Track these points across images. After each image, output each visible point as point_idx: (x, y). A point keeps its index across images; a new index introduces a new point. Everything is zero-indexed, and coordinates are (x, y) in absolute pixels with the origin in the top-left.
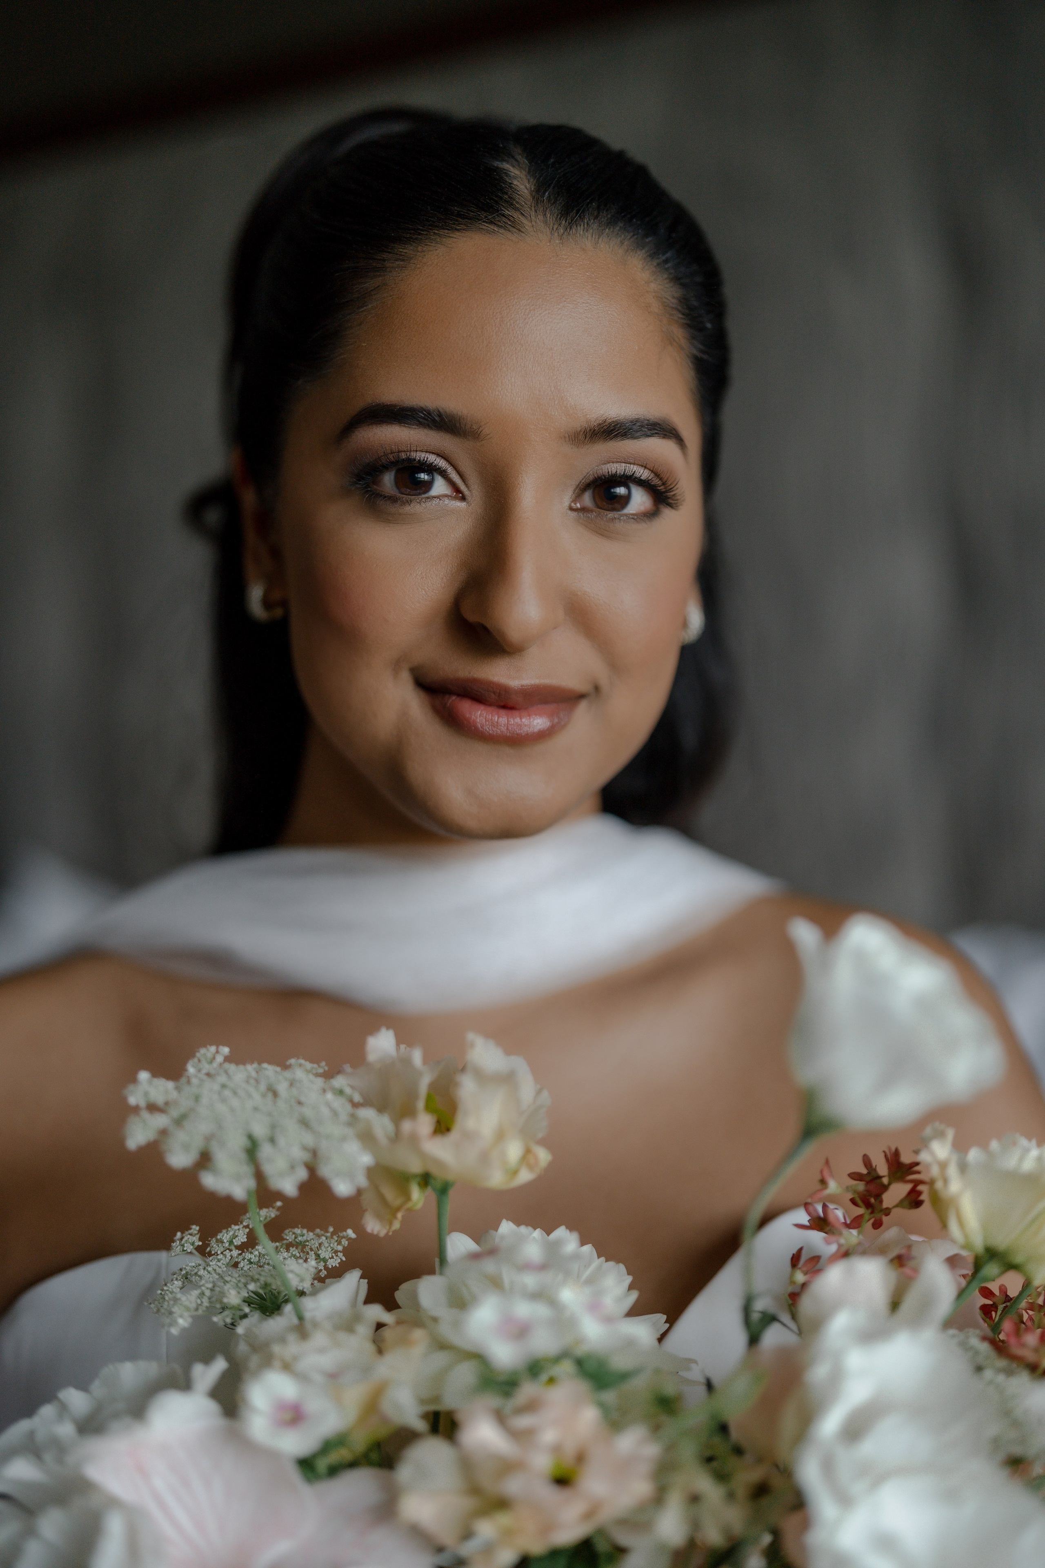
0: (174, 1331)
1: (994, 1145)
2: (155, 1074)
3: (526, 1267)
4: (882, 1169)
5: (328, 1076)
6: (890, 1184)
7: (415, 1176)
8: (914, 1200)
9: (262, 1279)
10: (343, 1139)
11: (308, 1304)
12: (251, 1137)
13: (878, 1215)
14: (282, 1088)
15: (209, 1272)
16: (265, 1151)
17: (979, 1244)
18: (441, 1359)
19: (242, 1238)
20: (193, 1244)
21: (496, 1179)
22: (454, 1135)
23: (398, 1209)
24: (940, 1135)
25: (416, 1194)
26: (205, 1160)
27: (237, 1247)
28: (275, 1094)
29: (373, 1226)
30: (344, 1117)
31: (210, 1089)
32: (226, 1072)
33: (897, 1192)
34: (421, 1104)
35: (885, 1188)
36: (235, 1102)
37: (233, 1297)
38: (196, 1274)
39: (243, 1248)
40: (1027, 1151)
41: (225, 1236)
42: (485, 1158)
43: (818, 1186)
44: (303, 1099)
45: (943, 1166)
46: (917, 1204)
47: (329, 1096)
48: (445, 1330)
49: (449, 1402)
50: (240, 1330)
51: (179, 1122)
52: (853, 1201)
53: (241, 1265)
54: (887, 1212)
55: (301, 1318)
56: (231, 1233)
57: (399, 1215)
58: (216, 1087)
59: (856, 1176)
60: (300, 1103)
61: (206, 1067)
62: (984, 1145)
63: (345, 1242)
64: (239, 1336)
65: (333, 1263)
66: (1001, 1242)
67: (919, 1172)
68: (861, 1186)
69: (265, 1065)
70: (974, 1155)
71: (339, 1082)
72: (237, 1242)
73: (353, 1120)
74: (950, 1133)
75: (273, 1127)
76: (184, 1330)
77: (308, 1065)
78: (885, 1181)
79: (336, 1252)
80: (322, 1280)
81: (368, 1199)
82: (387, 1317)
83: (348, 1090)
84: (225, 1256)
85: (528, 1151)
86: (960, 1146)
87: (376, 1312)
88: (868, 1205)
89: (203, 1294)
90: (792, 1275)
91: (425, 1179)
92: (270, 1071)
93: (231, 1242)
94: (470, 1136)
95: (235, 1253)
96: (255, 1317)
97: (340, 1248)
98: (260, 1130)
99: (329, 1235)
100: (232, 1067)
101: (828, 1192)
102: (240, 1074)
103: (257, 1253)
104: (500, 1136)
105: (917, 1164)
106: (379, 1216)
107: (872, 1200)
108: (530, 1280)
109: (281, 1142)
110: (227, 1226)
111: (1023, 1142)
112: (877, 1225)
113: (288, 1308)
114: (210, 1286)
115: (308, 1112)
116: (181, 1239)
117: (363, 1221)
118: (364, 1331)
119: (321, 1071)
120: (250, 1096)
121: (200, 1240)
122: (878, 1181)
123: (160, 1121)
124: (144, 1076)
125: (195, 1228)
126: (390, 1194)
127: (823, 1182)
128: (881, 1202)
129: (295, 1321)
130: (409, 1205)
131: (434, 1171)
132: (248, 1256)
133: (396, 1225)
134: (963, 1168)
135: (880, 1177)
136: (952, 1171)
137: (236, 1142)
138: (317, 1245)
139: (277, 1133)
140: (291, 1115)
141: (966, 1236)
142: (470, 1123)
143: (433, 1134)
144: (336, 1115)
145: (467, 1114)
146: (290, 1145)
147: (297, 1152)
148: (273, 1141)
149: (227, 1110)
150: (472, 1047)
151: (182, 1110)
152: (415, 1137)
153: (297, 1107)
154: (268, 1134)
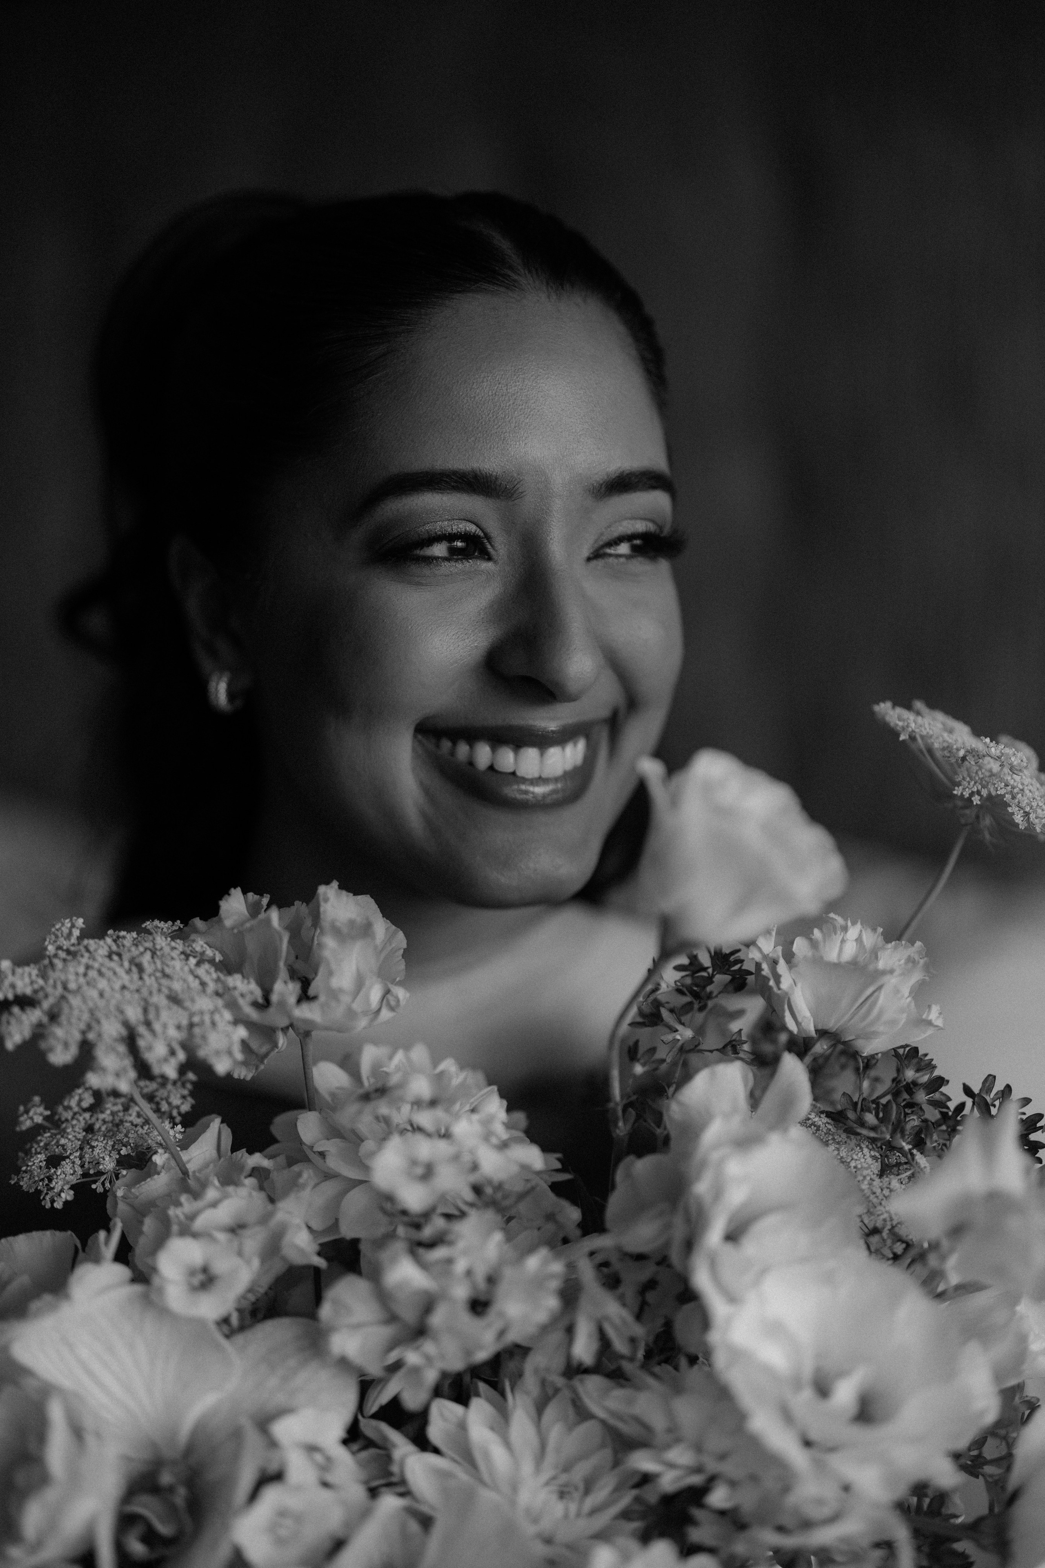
5: (184, 936)
10: (214, 1012)
12: (126, 1024)
20: (40, 1114)
22: (318, 1000)
25: (282, 1041)
28: (139, 967)
31: (75, 972)
32: (86, 948)
34: (283, 970)
36: (103, 985)
37: (107, 1163)
42: (349, 1011)
58: (81, 968)
60: (166, 976)
61: (64, 945)
69: (121, 933)
70: (798, 946)
71: (197, 942)
73: (219, 990)
75: (145, 1011)
83: (208, 952)
85: (387, 992)
91: (291, 1028)
92: (128, 938)
94: (332, 994)
100: (91, 943)
102: (100, 949)
104: (361, 983)
115: (176, 985)
119: (178, 932)
120: (116, 974)
134: (790, 960)
139: (151, 1016)
140: (159, 991)
141: (798, 1023)
142: (335, 983)
143: (299, 1001)
144: (203, 984)
145: (330, 973)
146: (165, 1026)
147: (172, 1032)
148: (148, 1024)
149: (94, 994)
150: (326, 900)
151: (51, 1000)
152: (282, 1004)
153: (164, 982)
154: (141, 1017)
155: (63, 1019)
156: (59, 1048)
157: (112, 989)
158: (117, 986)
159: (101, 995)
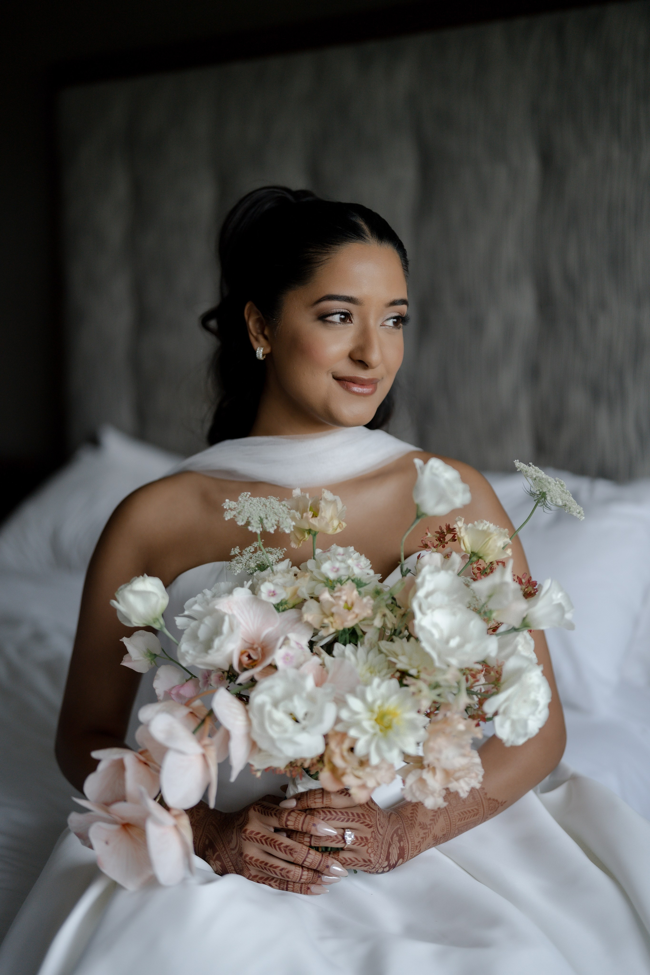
0: (236, 574)
1: (476, 523)
2: (230, 500)
3: (339, 554)
4: (445, 531)
5: (280, 501)
6: (447, 534)
7: (307, 530)
8: (454, 539)
9: (261, 560)
10: (287, 518)
11: (275, 568)
12: (260, 517)
13: (443, 544)
14: (268, 504)
15: (244, 559)
16: (265, 521)
17: (469, 550)
18: (314, 583)
19: (253, 550)
20: (238, 551)
21: (330, 531)
22: (318, 518)
23: (301, 540)
24: (460, 520)
25: (306, 536)
26: (248, 523)
27: (251, 553)
28: (266, 506)
29: (293, 545)
30: (286, 512)
31: (247, 504)
32: (251, 499)
33: (449, 537)
34: (308, 509)
35: (445, 535)
36: (254, 508)
37: (253, 565)
38: (240, 560)
39: (253, 553)
40: (486, 524)
41: (248, 549)
42: (327, 524)
43: (425, 535)
44: (274, 507)
45: (460, 528)
46: (455, 540)
47: (281, 506)
48: (316, 573)
49: (316, 594)
50: (255, 574)
51: (239, 513)
52: (436, 540)
53: (253, 557)
54: (447, 543)
55: (273, 571)
56: (250, 548)
57: (301, 542)
58: (249, 504)
59: (437, 532)
60: (273, 508)
61: (244, 498)
62: (473, 523)
63: (284, 552)
64: (254, 576)
65: (281, 557)
66: (476, 550)
67: (455, 531)
68: (438, 535)
69: (261, 498)
70: (470, 525)
71: (284, 503)
72: (251, 551)
73: (289, 513)
74: (463, 519)
75: (266, 515)
76: (238, 574)
77: (274, 498)
78: (446, 533)
79: (281, 554)
80: (278, 562)
81: (292, 537)
82: (298, 570)
83: (286, 505)
84: (248, 555)
85: (340, 523)
86: (466, 522)
87: (295, 568)
88: (440, 540)
89: (243, 565)
90: (417, 561)
91: (309, 531)
92: (263, 499)
93: (250, 551)
94: (323, 518)
95: (251, 554)
96: (258, 572)
97: (282, 553)
98: (263, 516)
99: (279, 549)
100: (252, 498)
101: (428, 536)
102: (255, 500)
103: (257, 554)
104: (332, 519)
105: (455, 529)
106: (295, 543)
107: (442, 539)
108: (339, 558)
109: (269, 518)
110: (248, 547)
111: (485, 521)
112: (444, 547)
113: (269, 568)
114: (245, 562)
115: (276, 511)
116: (234, 550)
117: (290, 544)
118: (292, 574)
119: (278, 500)
120: (258, 506)
121: (240, 550)
122: (443, 534)
123: (234, 513)
124: (227, 500)
125: (238, 547)
126: (299, 536)
127: (427, 534)
128: (445, 540)
129: (271, 571)
130: (305, 539)
131: (312, 528)
132: (255, 555)
133: (300, 545)
134: (466, 529)
135: (444, 532)
136: (463, 530)
137: (257, 519)
138: (276, 552)
139: (268, 516)
140: (271, 511)
141: (466, 549)
142: (323, 514)
143: (312, 517)
144: (284, 512)
145: (322, 512)
146: (271, 519)
147: (273, 521)
148: (267, 518)
149: (252, 510)
150: (324, 493)
151: (239, 510)
152: (307, 518)
153: (273, 509)
154: (265, 516)
155: (242, 514)
156: (241, 521)
157: (258, 510)
158: (259, 508)
159: (254, 510)
